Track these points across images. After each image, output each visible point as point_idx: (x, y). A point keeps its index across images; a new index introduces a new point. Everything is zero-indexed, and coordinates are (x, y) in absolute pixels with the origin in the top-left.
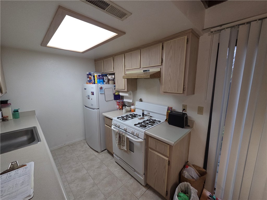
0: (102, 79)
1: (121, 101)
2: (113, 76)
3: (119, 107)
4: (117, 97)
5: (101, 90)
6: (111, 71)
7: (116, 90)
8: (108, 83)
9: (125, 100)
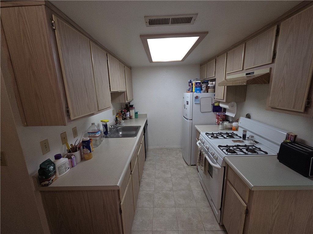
0: (200, 87)
1: (221, 114)
2: (214, 83)
3: (218, 122)
4: (217, 109)
5: (197, 100)
6: (212, 76)
7: (215, 99)
8: (206, 92)
9: (227, 114)
